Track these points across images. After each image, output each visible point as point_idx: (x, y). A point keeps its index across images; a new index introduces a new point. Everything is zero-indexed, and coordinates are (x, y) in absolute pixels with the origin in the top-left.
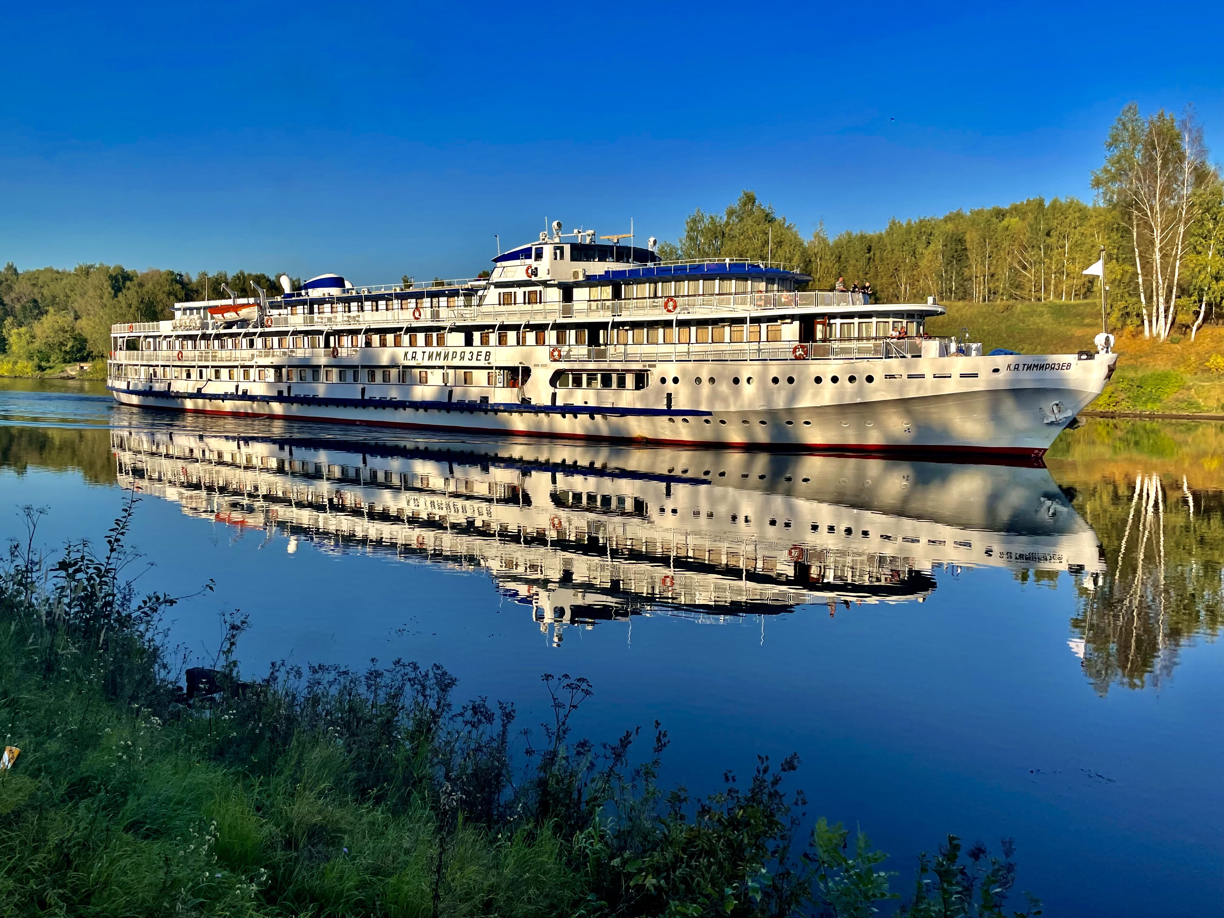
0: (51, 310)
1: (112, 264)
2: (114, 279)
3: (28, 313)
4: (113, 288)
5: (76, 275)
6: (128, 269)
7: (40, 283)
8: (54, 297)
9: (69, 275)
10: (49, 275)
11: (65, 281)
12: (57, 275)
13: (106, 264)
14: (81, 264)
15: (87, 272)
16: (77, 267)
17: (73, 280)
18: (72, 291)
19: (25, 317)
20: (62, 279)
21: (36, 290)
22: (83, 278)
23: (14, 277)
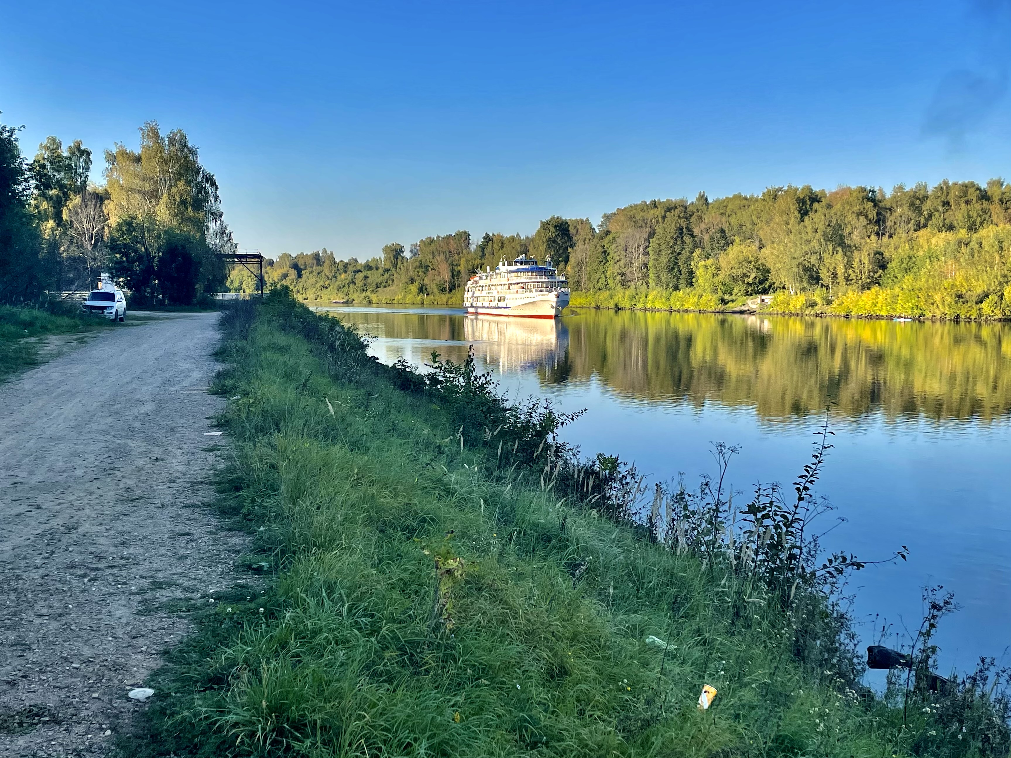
0: (737, 239)
1: (800, 185)
2: (801, 201)
3: (715, 245)
4: (800, 212)
5: (764, 200)
6: (816, 189)
7: (729, 212)
8: (741, 226)
9: (757, 200)
10: (738, 202)
11: (752, 207)
12: (745, 201)
13: (794, 185)
14: (770, 188)
15: (774, 196)
16: (766, 190)
17: (760, 205)
18: (758, 218)
19: (713, 249)
20: (749, 206)
21: (724, 219)
22: (771, 203)
23: (705, 207)
